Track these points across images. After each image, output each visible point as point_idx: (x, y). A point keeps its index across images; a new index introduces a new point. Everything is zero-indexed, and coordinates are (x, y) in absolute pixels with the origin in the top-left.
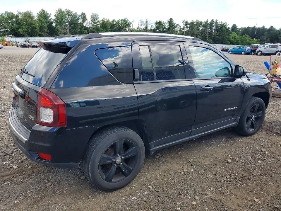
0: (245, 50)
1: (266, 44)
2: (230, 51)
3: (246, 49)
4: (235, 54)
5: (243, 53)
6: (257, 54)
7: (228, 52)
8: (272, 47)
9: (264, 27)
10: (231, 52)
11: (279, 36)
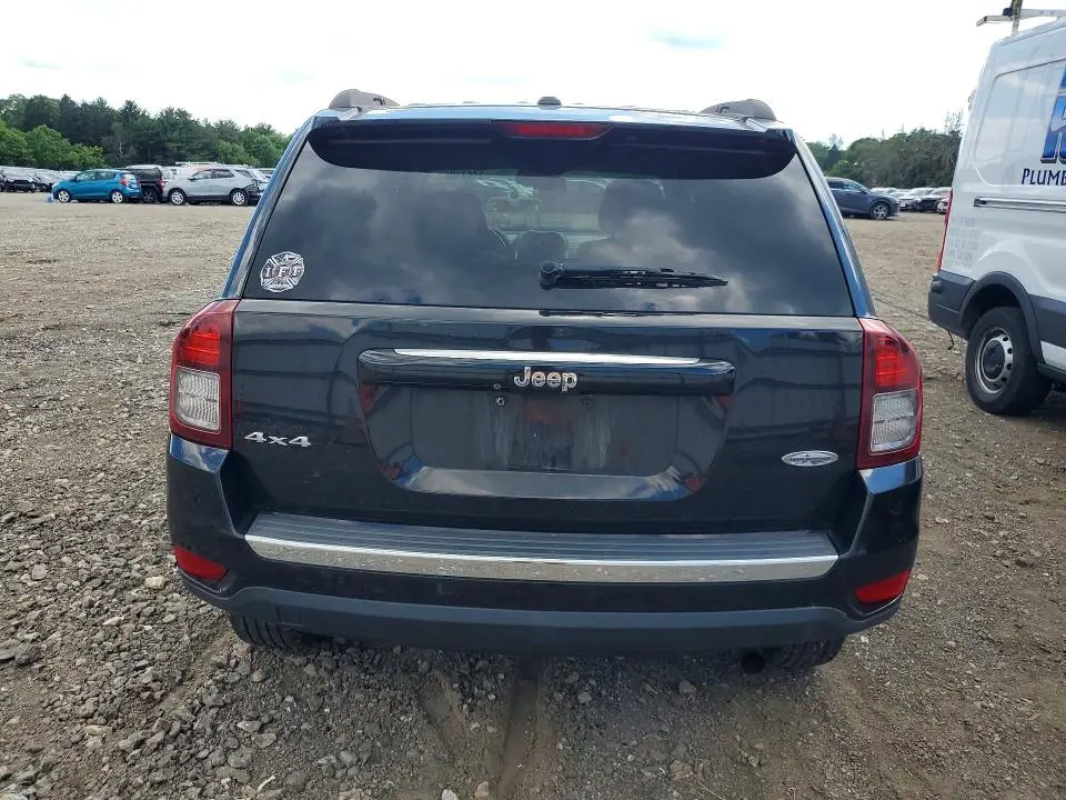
0: (120, 187)
1: (179, 165)
2: (60, 191)
3: (124, 184)
4: (82, 200)
5: (117, 197)
6: (168, 201)
7: (52, 195)
8: (215, 175)
9: (101, 102)
10: (64, 196)
11: (163, 137)
